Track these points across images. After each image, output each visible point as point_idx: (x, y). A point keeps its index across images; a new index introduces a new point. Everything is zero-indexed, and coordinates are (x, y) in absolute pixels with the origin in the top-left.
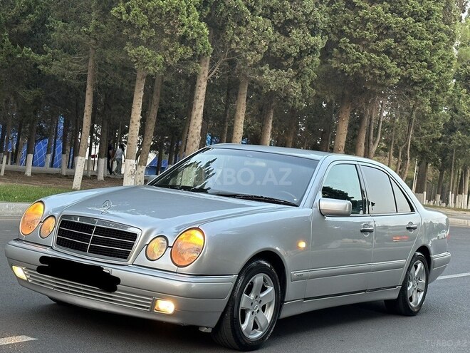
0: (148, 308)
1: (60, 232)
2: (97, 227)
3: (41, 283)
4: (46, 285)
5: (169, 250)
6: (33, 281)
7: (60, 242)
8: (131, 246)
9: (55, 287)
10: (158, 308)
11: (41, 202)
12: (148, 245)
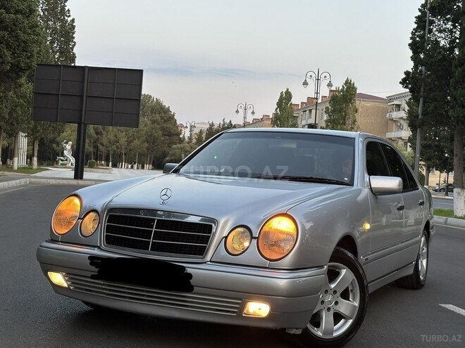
0: (234, 312)
1: (109, 229)
2: (158, 220)
3: (87, 290)
4: (95, 292)
5: (254, 241)
6: (76, 288)
7: (110, 241)
8: (206, 240)
9: (108, 294)
10: (248, 311)
11: (76, 195)
12: (226, 237)
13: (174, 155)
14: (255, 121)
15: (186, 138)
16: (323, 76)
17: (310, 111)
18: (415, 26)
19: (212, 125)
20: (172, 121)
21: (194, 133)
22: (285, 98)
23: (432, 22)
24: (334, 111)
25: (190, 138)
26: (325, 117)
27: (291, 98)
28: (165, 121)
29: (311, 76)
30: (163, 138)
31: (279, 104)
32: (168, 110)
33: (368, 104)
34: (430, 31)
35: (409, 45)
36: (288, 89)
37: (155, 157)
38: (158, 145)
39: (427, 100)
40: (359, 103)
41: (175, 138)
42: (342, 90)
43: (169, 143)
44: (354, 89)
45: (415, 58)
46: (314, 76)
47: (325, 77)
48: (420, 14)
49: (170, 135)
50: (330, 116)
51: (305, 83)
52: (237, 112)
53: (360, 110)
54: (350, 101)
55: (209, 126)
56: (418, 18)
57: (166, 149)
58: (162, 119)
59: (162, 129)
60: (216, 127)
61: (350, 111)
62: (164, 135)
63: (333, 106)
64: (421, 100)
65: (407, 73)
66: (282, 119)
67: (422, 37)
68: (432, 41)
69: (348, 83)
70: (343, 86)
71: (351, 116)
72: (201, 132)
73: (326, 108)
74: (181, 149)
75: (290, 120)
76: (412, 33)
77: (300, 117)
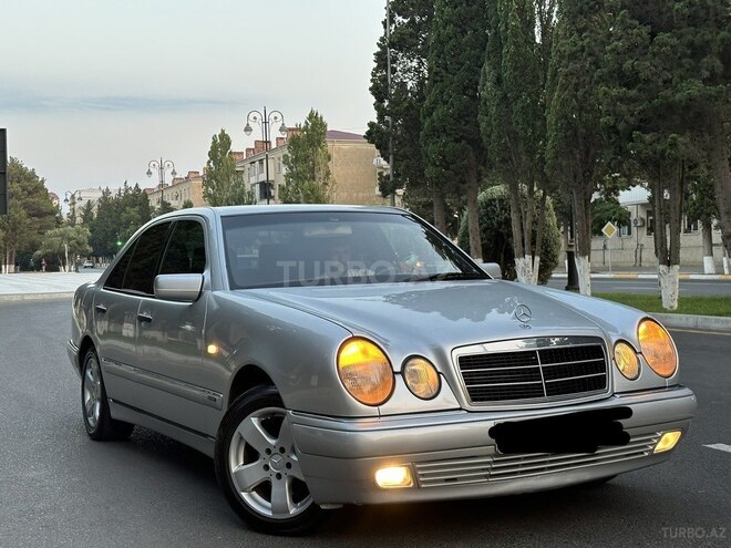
3: (447, 480)
13: (49, 246)
14: (176, 182)
15: (65, 217)
16: (272, 117)
17: (261, 161)
18: (375, 65)
19: (107, 193)
20: (41, 192)
21: (77, 206)
22: (221, 144)
23: (394, 60)
24: (296, 161)
25: (72, 217)
26: (284, 170)
27: (230, 144)
28: (30, 193)
29: (255, 118)
30: (28, 221)
31: (213, 154)
32: (31, 176)
33: (346, 147)
34: (394, 71)
35: (370, 89)
36: (223, 131)
37: (17, 252)
38: (22, 232)
39: (397, 157)
40: (331, 146)
41: (49, 219)
42: (306, 129)
43: (41, 228)
44: (323, 126)
45: (378, 107)
46: (259, 117)
47: (276, 118)
48: (379, 50)
49: (40, 214)
50: (291, 168)
51: (248, 129)
52: (149, 173)
53: (334, 156)
54: (319, 144)
55: (101, 195)
56: (377, 54)
57: (36, 237)
58: (24, 190)
59: (26, 206)
60: (113, 195)
61: (320, 159)
62: (30, 216)
63: (294, 152)
64: (391, 157)
65: (371, 125)
66: (219, 177)
67: (384, 79)
68: (397, 84)
69: (313, 116)
70: (306, 122)
71: (322, 166)
72: (89, 204)
73: (284, 156)
74: (62, 235)
75: (231, 179)
76: (373, 75)
77: (246, 172)
